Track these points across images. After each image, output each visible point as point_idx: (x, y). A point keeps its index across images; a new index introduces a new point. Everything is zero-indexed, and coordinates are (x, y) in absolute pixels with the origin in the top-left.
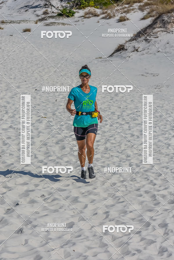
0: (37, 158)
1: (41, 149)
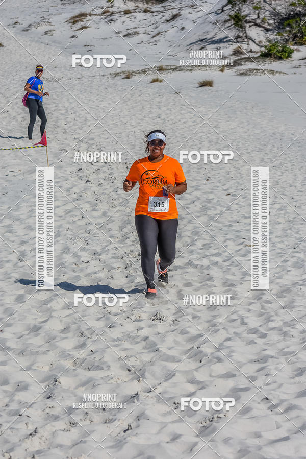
0: (246, 324)
1: (251, 307)
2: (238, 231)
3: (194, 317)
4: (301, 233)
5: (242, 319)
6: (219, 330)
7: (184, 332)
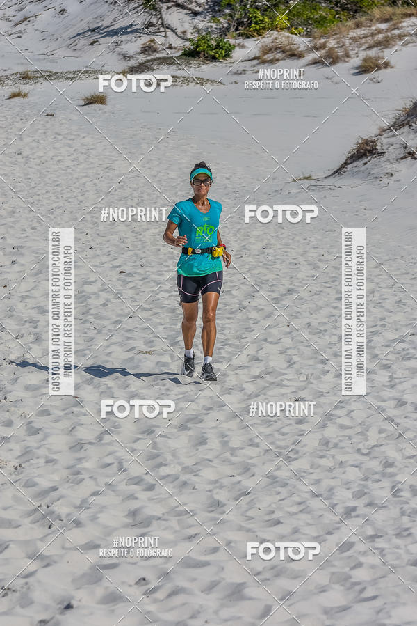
0: (126, 471)
2: (129, 331)
3: (48, 461)
4: (226, 332)
5: (120, 463)
6: (83, 480)
7: (29, 484)
